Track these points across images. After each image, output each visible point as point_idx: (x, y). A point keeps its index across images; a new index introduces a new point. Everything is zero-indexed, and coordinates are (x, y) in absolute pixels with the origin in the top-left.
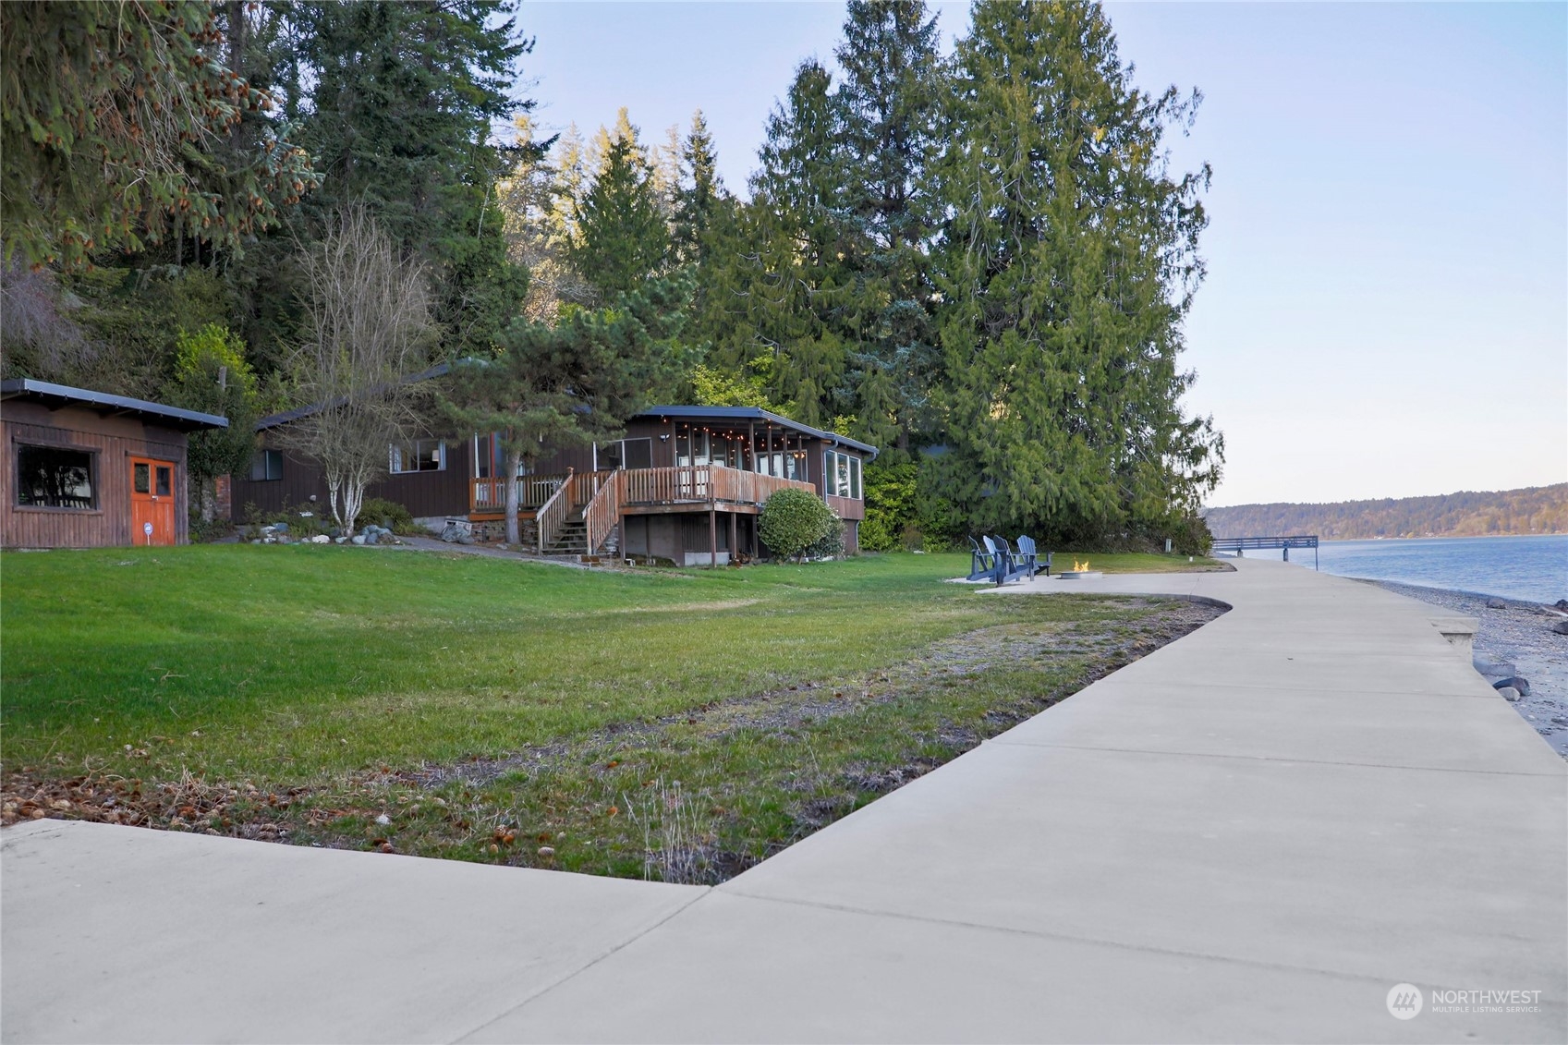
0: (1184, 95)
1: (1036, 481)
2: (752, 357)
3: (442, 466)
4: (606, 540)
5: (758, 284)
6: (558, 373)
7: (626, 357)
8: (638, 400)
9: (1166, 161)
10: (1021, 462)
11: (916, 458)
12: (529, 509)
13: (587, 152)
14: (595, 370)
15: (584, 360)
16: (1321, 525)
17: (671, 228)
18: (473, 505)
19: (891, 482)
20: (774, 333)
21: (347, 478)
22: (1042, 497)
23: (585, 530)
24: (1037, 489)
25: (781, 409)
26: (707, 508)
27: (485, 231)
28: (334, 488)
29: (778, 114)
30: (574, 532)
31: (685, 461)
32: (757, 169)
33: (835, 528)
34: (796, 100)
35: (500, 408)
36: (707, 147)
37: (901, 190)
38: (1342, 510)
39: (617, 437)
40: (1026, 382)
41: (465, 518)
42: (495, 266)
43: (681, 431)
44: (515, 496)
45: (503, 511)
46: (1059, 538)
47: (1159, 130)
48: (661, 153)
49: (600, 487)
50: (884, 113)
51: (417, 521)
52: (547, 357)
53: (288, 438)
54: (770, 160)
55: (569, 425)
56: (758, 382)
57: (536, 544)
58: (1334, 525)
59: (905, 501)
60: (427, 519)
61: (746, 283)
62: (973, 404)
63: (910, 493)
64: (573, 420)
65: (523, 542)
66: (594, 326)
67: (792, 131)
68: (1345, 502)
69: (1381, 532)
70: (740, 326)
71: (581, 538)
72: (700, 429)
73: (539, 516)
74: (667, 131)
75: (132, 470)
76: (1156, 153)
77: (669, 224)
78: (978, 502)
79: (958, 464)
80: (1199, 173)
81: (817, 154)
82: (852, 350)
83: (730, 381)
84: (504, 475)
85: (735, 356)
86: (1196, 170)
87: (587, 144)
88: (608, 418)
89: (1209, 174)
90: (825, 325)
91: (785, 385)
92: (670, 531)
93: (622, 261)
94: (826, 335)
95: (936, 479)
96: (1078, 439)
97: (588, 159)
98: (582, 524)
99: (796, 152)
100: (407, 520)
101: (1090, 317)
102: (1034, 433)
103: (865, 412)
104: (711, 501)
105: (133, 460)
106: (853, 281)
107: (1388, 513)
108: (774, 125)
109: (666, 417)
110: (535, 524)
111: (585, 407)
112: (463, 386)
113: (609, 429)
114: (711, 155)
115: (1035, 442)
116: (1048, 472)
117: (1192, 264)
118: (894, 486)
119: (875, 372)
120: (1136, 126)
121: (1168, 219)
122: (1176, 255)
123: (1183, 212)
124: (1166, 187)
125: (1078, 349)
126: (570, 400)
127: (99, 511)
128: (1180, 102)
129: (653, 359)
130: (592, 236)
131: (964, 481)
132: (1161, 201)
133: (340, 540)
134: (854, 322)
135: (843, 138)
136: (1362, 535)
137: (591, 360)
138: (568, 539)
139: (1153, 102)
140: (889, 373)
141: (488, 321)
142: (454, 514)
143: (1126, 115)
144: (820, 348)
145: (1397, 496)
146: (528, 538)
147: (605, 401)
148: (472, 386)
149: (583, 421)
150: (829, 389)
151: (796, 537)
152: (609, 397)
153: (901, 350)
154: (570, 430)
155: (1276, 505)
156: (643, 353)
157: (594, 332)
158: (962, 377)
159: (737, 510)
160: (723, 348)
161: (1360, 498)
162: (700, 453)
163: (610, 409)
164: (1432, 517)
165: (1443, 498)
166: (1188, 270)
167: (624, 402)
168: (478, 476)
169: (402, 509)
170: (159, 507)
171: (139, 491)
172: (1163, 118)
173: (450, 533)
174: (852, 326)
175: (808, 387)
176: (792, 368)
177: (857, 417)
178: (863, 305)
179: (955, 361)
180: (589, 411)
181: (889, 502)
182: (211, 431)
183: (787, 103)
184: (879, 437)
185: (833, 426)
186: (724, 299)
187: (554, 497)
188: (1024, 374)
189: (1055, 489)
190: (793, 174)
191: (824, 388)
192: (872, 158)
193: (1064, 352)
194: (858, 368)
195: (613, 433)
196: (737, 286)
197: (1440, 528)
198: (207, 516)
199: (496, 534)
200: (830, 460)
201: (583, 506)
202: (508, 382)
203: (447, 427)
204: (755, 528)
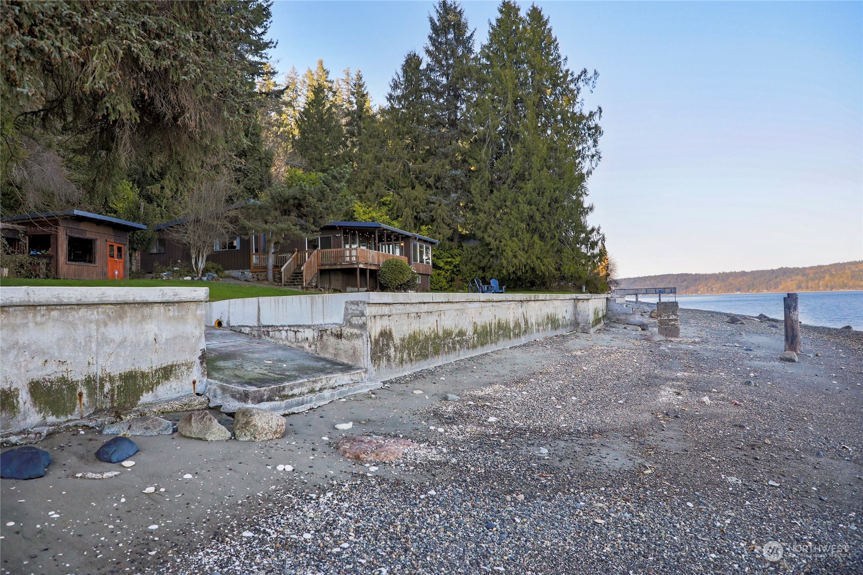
0: (590, 74)
1: (515, 257)
2: (382, 197)
3: (238, 248)
4: (312, 279)
5: (385, 163)
6: (292, 207)
7: (321, 201)
8: (326, 219)
9: (582, 105)
10: (508, 248)
11: (460, 246)
12: (277, 267)
13: (301, 83)
14: (307, 207)
15: (303, 203)
16: (706, 285)
17: (345, 129)
18: (252, 265)
19: (449, 258)
20: (393, 185)
21: (199, 252)
22: (518, 265)
23: (302, 276)
24: (515, 261)
25: (395, 223)
26: (356, 266)
27: (252, 134)
28: (194, 256)
29: (396, 78)
30: (297, 276)
31: (347, 246)
32: (386, 105)
33: (414, 276)
34: (405, 72)
35: (266, 222)
36: (363, 89)
37: (456, 115)
38: (718, 277)
39: (317, 235)
40: (511, 210)
41: (248, 270)
42: (257, 151)
43: (345, 233)
44: (271, 261)
45: (266, 268)
46: (529, 284)
47: (579, 89)
48: (340, 82)
49: (309, 257)
50: (448, 79)
51: (227, 272)
52: (287, 201)
53: (176, 235)
54: (392, 101)
55: (297, 231)
56: (384, 209)
57: (281, 282)
58: (714, 286)
59: (455, 266)
60: (231, 271)
61: (380, 162)
62: (486, 220)
63: (457, 262)
64: (298, 228)
65: (274, 281)
66: (307, 189)
67: (403, 87)
68: (720, 273)
69: (739, 290)
70: (377, 182)
71: (300, 279)
72: (355, 232)
73: (282, 269)
74: (344, 71)
75: (108, 248)
76: (577, 100)
77: (344, 127)
78: (490, 268)
79: (480, 249)
80: (596, 111)
81: (415, 98)
82: (429, 195)
83: (371, 209)
84: (266, 252)
85: (374, 197)
86: (595, 109)
87: (300, 78)
88: (313, 227)
89: (601, 111)
90: (417, 182)
91: (397, 211)
92: (340, 277)
93: (319, 147)
94: (418, 186)
95: (470, 256)
96: (536, 237)
97: (301, 86)
98: (301, 273)
99: (404, 97)
100: (222, 271)
101: (541, 179)
102: (515, 234)
103: (435, 224)
104: (358, 263)
105: (109, 243)
106: (431, 161)
107: (743, 279)
108: (394, 84)
109: (338, 226)
110: (280, 273)
111: (303, 222)
112: (250, 213)
113: (313, 232)
114: (365, 93)
115: (515, 239)
116: (521, 253)
117: (594, 153)
118: (449, 260)
119: (440, 205)
120: (567, 87)
121: (583, 132)
122: (587, 149)
123: (589, 129)
124: (582, 117)
125: (535, 194)
126: (297, 219)
127: (96, 265)
128: (588, 76)
129: (332, 202)
130: (304, 133)
131: (484, 257)
132: (580, 123)
133: (196, 279)
134: (431, 181)
135: (428, 90)
136: (728, 291)
137: (306, 203)
138: (294, 279)
139: (576, 76)
140: (447, 205)
141: (254, 178)
142: (243, 269)
143: (564, 82)
144: (415, 193)
145: (748, 270)
146: (278, 279)
147: (312, 219)
148: (254, 213)
149: (303, 228)
150: (418, 213)
151: (395, 280)
152: (314, 218)
153: (453, 195)
154: (296, 232)
155: (682, 274)
156: (328, 200)
157: (307, 191)
158: (482, 208)
159: (369, 268)
160: (368, 194)
161: (727, 271)
162: (354, 243)
163: (314, 223)
164: (766, 281)
165: (773, 271)
166: (593, 156)
167: (320, 220)
168: (254, 252)
169: (220, 267)
170: (118, 264)
171: (111, 257)
172: (581, 84)
173: (243, 276)
174: (430, 183)
175: (408, 211)
176: (401, 203)
177: (432, 225)
178: (434, 173)
179: (478, 199)
180: (305, 224)
181: (447, 267)
182: (139, 232)
183: (401, 73)
184: (441, 236)
185: (420, 230)
186: (369, 169)
187: (289, 261)
188: (510, 206)
189: (523, 260)
190: (403, 107)
191: (416, 212)
192: (441, 101)
193: (527, 196)
194: (433, 203)
195: (315, 233)
196: (375, 163)
197: (771, 287)
198: (134, 269)
199: (262, 278)
200: (415, 246)
201: (302, 265)
202: (270, 211)
203: (244, 230)
204: (378, 276)
